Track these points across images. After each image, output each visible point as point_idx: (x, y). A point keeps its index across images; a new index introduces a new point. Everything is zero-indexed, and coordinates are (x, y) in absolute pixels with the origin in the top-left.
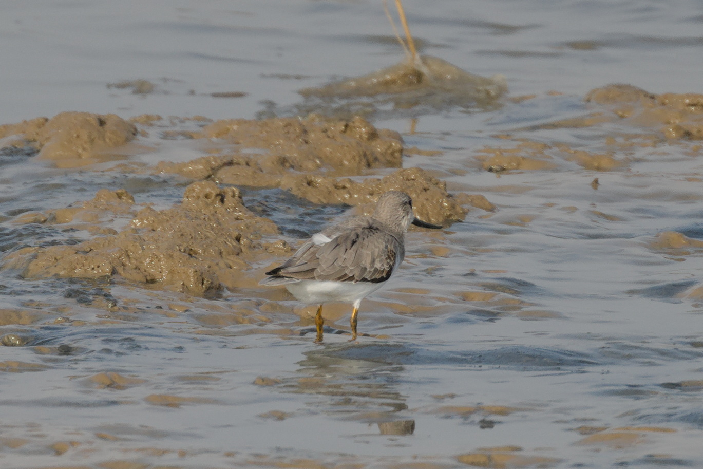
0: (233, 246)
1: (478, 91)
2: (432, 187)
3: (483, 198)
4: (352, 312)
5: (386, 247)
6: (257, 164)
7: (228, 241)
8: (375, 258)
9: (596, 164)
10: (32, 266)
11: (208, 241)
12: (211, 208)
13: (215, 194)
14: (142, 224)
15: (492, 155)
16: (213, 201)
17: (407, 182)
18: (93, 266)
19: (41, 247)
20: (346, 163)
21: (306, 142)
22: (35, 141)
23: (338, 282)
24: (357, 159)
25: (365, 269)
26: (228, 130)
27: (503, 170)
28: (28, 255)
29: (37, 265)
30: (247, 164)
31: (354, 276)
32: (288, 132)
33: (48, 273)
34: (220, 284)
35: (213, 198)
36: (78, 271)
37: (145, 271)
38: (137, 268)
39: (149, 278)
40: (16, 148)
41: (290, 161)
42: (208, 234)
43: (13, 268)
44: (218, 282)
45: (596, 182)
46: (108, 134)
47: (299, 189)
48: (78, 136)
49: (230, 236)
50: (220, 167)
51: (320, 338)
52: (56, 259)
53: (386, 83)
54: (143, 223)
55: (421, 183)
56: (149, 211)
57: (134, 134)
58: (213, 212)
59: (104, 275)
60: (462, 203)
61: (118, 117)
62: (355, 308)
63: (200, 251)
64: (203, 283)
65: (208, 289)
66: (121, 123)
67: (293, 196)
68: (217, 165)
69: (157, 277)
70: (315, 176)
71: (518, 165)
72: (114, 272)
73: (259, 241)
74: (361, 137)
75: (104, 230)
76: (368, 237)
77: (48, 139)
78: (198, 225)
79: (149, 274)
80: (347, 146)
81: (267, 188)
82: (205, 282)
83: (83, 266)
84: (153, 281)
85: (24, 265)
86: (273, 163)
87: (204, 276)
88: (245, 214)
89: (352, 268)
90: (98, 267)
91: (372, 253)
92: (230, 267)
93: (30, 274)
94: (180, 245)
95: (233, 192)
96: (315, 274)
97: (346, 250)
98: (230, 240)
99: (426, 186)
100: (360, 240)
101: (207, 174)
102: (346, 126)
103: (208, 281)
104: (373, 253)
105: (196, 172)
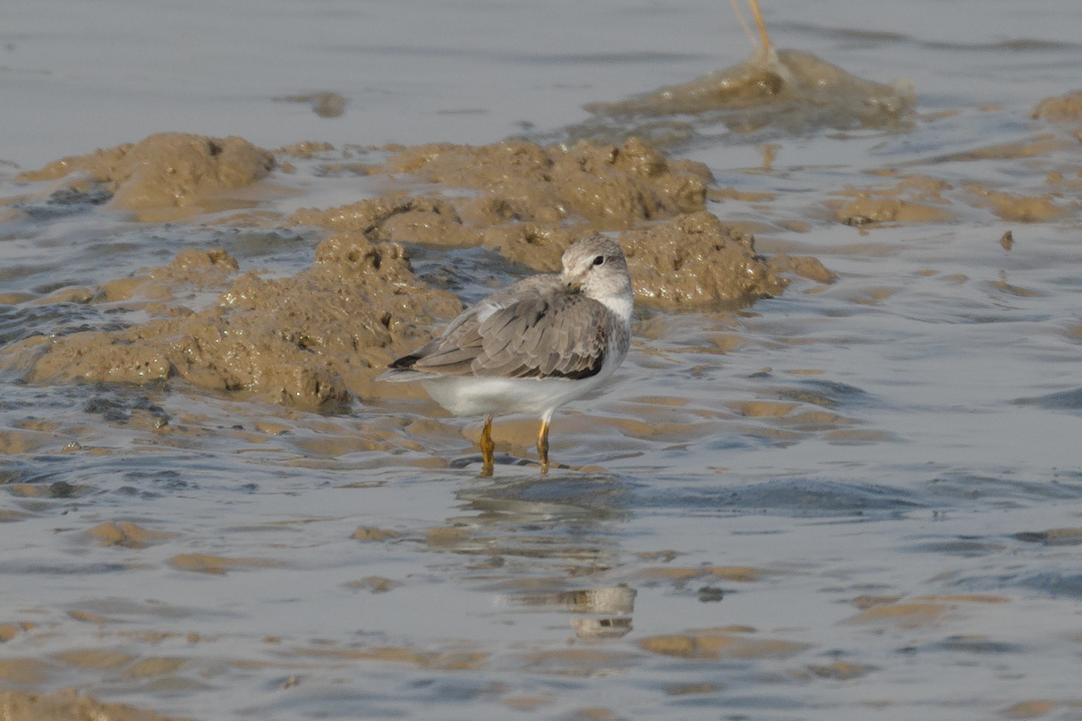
0: (376, 331)
1: (867, 104)
2: (730, 245)
3: (815, 262)
4: (540, 429)
5: (595, 323)
6: (452, 210)
7: (369, 324)
8: (576, 341)
9: (1021, 212)
10: (41, 365)
11: (335, 324)
12: (357, 276)
13: (363, 253)
14: (235, 302)
15: (853, 199)
16: (362, 264)
17: (689, 236)
18: (138, 364)
19: (59, 335)
20: (609, 211)
21: (547, 179)
22: (109, 180)
23: (512, 378)
24: (628, 204)
25: (557, 356)
26: (424, 160)
27: (868, 221)
28: (36, 346)
29: (49, 362)
30: (436, 210)
31: (538, 367)
32: (518, 163)
33: (65, 375)
34: (346, 392)
35: (361, 259)
36: (114, 372)
37: (226, 371)
38: (211, 366)
39: (231, 383)
40: (76, 191)
41: (514, 208)
42: (337, 313)
43: (12, 369)
44: (342, 389)
45: (1009, 237)
46: (224, 169)
47: (513, 248)
48: (174, 172)
49: (372, 316)
50: (389, 215)
51: (489, 472)
52: (79, 353)
53: (723, 95)
54: (239, 299)
55: (711, 237)
56: (250, 279)
57: (268, 169)
58: (359, 281)
59: (156, 377)
60: (780, 270)
61: (245, 142)
62: (545, 421)
63: (321, 341)
64: (317, 390)
65: (326, 399)
66: (247, 150)
67: (502, 259)
68: (385, 211)
69: (245, 381)
70: (539, 227)
71: (895, 213)
72: (172, 372)
73: (429, 327)
74: (639, 172)
75: (172, 310)
76: (563, 309)
77: (127, 177)
78: (319, 299)
79: (232, 376)
80: (611, 185)
81: (462, 246)
82: (321, 388)
83: (123, 363)
84: (238, 387)
85: (28, 364)
86: (483, 210)
87: (319, 379)
88: (412, 285)
89: (533, 356)
90: (147, 364)
91: (569, 333)
92: (370, 366)
93: (37, 378)
94: (286, 330)
95: (395, 249)
96: (473, 367)
97: (527, 327)
98: (371, 322)
99: (719, 243)
100: (550, 313)
101: (367, 225)
102: (616, 153)
103: (326, 387)
104: (571, 335)
105: (351, 224)
